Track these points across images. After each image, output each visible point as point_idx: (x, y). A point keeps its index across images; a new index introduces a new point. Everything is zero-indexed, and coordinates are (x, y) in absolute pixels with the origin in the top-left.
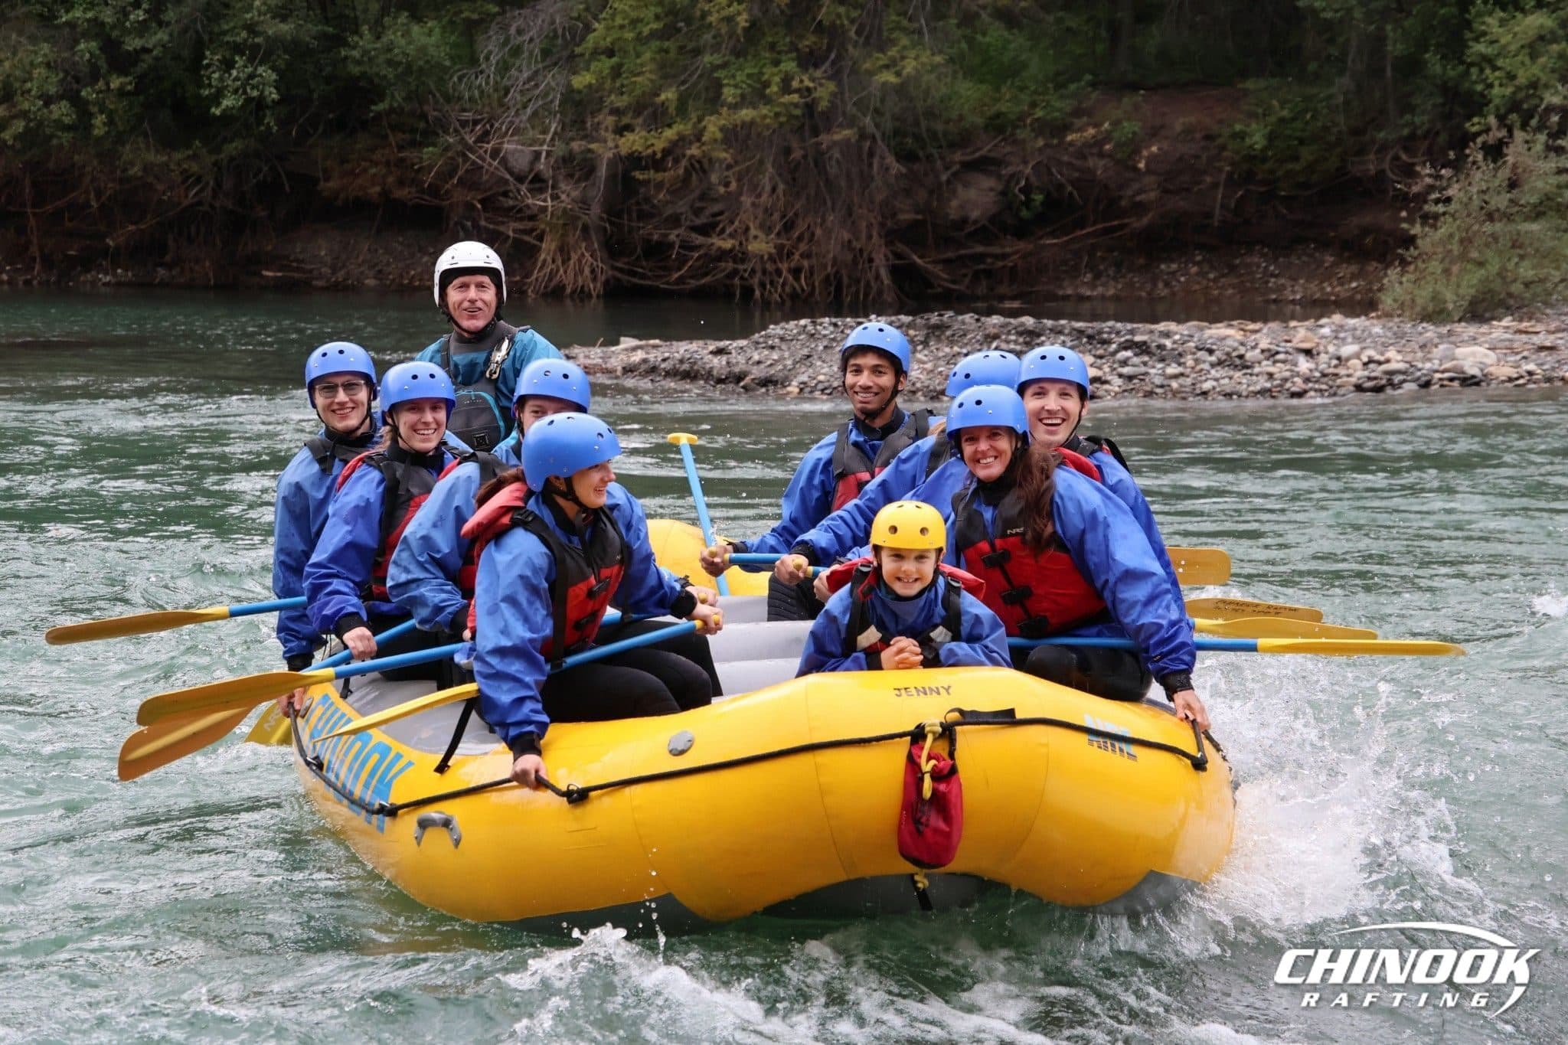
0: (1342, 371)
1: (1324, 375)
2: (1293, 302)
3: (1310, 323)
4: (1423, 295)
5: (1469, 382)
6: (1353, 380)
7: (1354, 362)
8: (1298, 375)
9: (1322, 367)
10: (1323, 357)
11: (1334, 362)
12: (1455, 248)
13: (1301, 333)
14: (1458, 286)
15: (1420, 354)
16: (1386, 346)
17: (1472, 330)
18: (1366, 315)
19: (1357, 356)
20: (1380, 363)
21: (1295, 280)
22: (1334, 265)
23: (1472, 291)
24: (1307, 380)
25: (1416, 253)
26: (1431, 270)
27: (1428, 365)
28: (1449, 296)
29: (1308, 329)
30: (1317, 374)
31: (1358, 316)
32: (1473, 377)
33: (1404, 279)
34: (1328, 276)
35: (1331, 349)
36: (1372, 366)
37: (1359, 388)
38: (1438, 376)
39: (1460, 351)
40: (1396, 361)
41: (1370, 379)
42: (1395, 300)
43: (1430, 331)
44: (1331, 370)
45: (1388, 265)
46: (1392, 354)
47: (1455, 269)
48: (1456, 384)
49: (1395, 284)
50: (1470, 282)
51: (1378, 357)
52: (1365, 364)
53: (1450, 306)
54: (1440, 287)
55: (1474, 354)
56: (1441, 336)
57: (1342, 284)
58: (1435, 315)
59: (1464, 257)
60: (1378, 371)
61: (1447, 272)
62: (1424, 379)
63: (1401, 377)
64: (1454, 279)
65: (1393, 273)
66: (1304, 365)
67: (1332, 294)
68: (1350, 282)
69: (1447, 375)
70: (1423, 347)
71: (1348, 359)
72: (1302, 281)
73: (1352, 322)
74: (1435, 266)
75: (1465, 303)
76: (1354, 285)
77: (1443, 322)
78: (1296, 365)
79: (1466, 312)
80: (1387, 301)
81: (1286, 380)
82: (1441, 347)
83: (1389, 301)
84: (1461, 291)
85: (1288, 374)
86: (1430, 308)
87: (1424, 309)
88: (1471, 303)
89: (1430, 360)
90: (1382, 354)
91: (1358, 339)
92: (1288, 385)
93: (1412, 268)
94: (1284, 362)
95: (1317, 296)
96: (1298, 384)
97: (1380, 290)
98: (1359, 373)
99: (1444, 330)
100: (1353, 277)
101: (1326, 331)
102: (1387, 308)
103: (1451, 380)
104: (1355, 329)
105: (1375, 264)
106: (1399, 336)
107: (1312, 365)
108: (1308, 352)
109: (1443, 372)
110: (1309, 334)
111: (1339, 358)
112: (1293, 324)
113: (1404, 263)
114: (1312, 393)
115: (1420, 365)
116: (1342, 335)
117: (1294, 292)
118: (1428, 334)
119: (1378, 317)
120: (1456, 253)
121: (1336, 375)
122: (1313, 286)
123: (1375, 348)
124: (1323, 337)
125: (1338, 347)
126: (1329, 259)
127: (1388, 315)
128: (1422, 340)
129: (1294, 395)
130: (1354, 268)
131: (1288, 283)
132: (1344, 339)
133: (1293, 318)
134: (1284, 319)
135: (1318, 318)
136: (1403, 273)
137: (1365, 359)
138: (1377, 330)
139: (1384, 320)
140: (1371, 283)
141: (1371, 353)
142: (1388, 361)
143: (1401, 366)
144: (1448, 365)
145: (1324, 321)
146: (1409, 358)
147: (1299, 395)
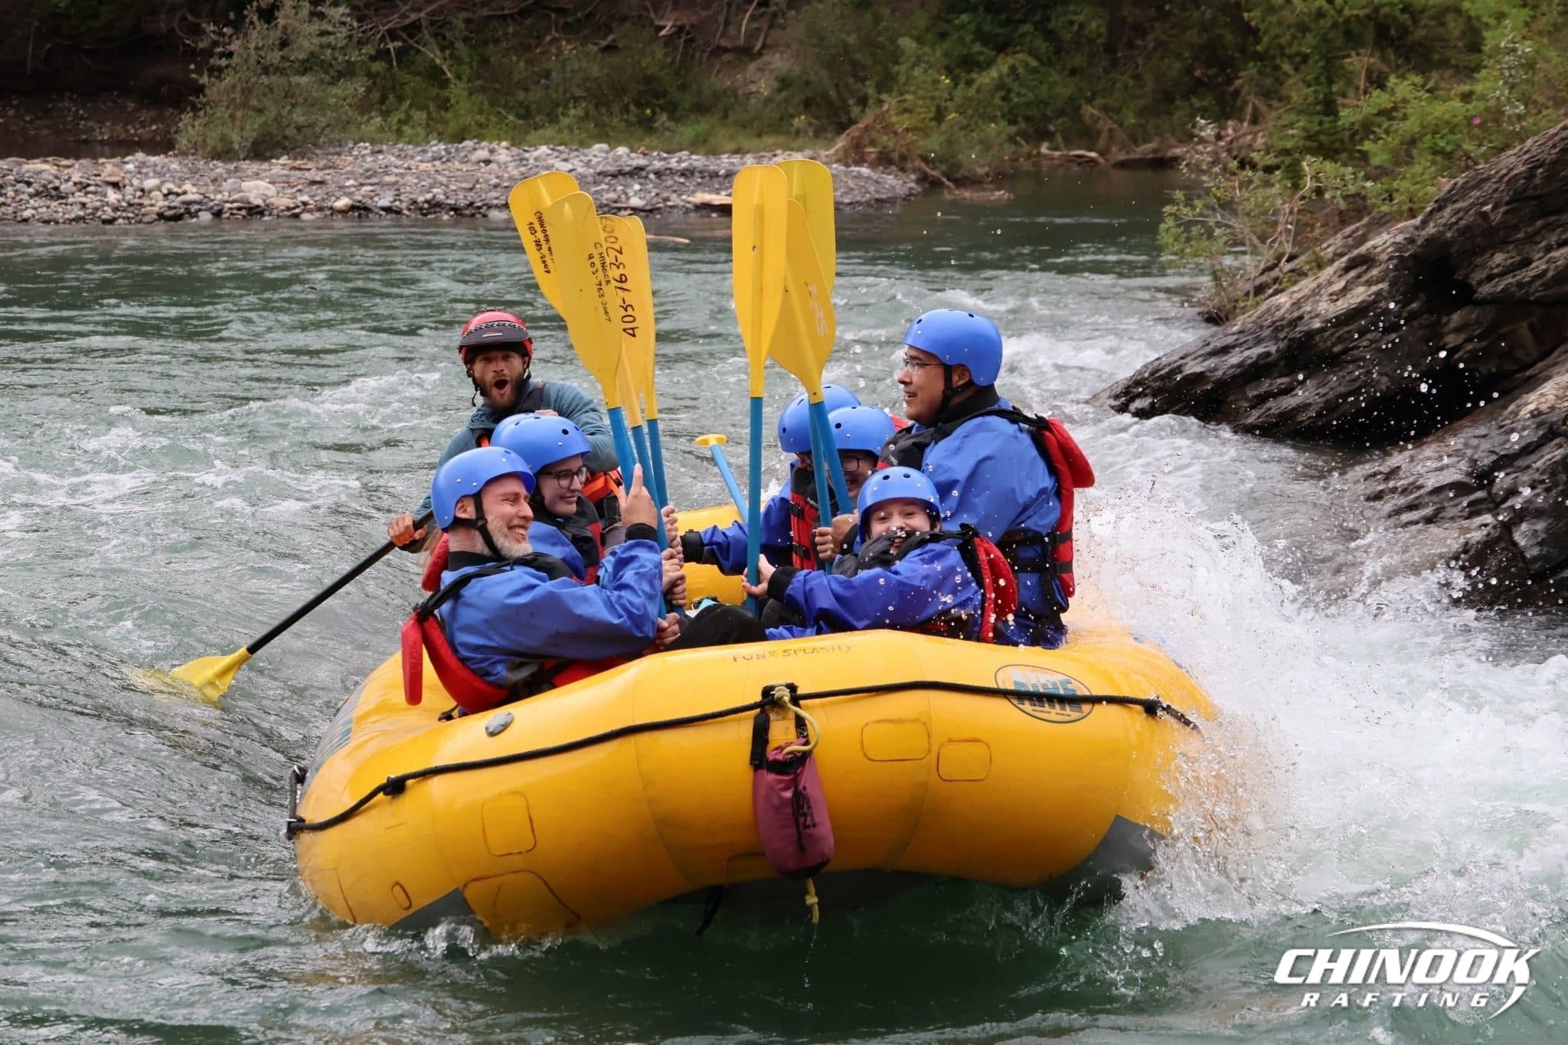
0: (146, 202)
1: (130, 205)
2: (102, 142)
3: (117, 160)
4: (213, 139)
5: (254, 212)
6: (156, 209)
7: (156, 193)
8: (107, 204)
9: (128, 197)
10: (129, 190)
11: (139, 194)
12: (238, 97)
13: (109, 168)
14: (242, 129)
15: (212, 188)
16: (183, 180)
17: (253, 167)
18: (166, 153)
19: (159, 188)
20: (178, 195)
21: (102, 122)
22: (135, 110)
23: (254, 134)
24: (116, 209)
25: (205, 100)
26: (219, 114)
27: (219, 197)
28: (235, 137)
29: (115, 165)
30: (124, 204)
31: (158, 154)
32: (258, 206)
33: (196, 123)
34: (130, 120)
35: (135, 182)
36: (171, 197)
37: (161, 216)
38: (228, 205)
39: (246, 185)
40: (192, 193)
41: (170, 208)
42: (189, 141)
43: (220, 168)
44: (137, 201)
45: (183, 111)
46: (188, 186)
47: (239, 114)
48: (244, 212)
49: (189, 128)
50: (253, 126)
51: (176, 190)
52: (166, 196)
53: (237, 147)
54: (227, 131)
55: (257, 187)
56: (229, 172)
57: (144, 127)
58: (225, 153)
59: (245, 105)
60: (177, 201)
61: (232, 117)
62: (216, 208)
63: (197, 207)
64: (238, 123)
65: (186, 117)
66: (112, 196)
67: (136, 135)
68: (151, 125)
69: (235, 205)
70: (214, 181)
71: (150, 191)
72: (108, 124)
73: (153, 159)
74: (222, 112)
75: (249, 144)
76: (154, 127)
77: (230, 160)
78: (105, 196)
79: (249, 151)
80: (182, 142)
81: (97, 209)
82: (230, 181)
83: (184, 142)
84: (245, 134)
85: (98, 204)
86: (219, 148)
87: (214, 148)
88: (253, 144)
89: (220, 192)
90: (180, 187)
91: (158, 174)
92: (99, 213)
93: (202, 113)
94: (95, 193)
95: (123, 136)
96: (108, 213)
97: (176, 132)
98: (160, 203)
99: (232, 167)
100: (153, 121)
101: (130, 167)
102: (183, 148)
103: (240, 209)
104: (156, 165)
105: (171, 110)
106: (194, 171)
107: (120, 197)
108: (115, 185)
109: (232, 202)
110: (116, 169)
111: (143, 190)
112: (101, 160)
113: (195, 109)
114: (121, 221)
115: (212, 196)
116: (144, 170)
117: (101, 133)
118: (219, 170)
119: (175, 156)
120: (238, 101)
121: (141, 205)
122: (119, 128)
123: (173, 182)
124: (128, 172)
125: (142, 180)
126: (131, 105)
127: (184, 154)
128: (213, 175)
129: (105, 222)
130: (153, 113)
131: (96, 125)
132: (146, 174)
133: (102, 155)
134: (95, 157)
135: (124, 156)
136: (195, 118)
137: (165, 191)
138: (175, 166)
139: (180, 158)
140: (168, 126)
141: (170, 185)
142: (185, 193)
143: (197, 197)
144: (236, 196)
145: (128, 158)
146: (203, 190)
147: (111, 221)
